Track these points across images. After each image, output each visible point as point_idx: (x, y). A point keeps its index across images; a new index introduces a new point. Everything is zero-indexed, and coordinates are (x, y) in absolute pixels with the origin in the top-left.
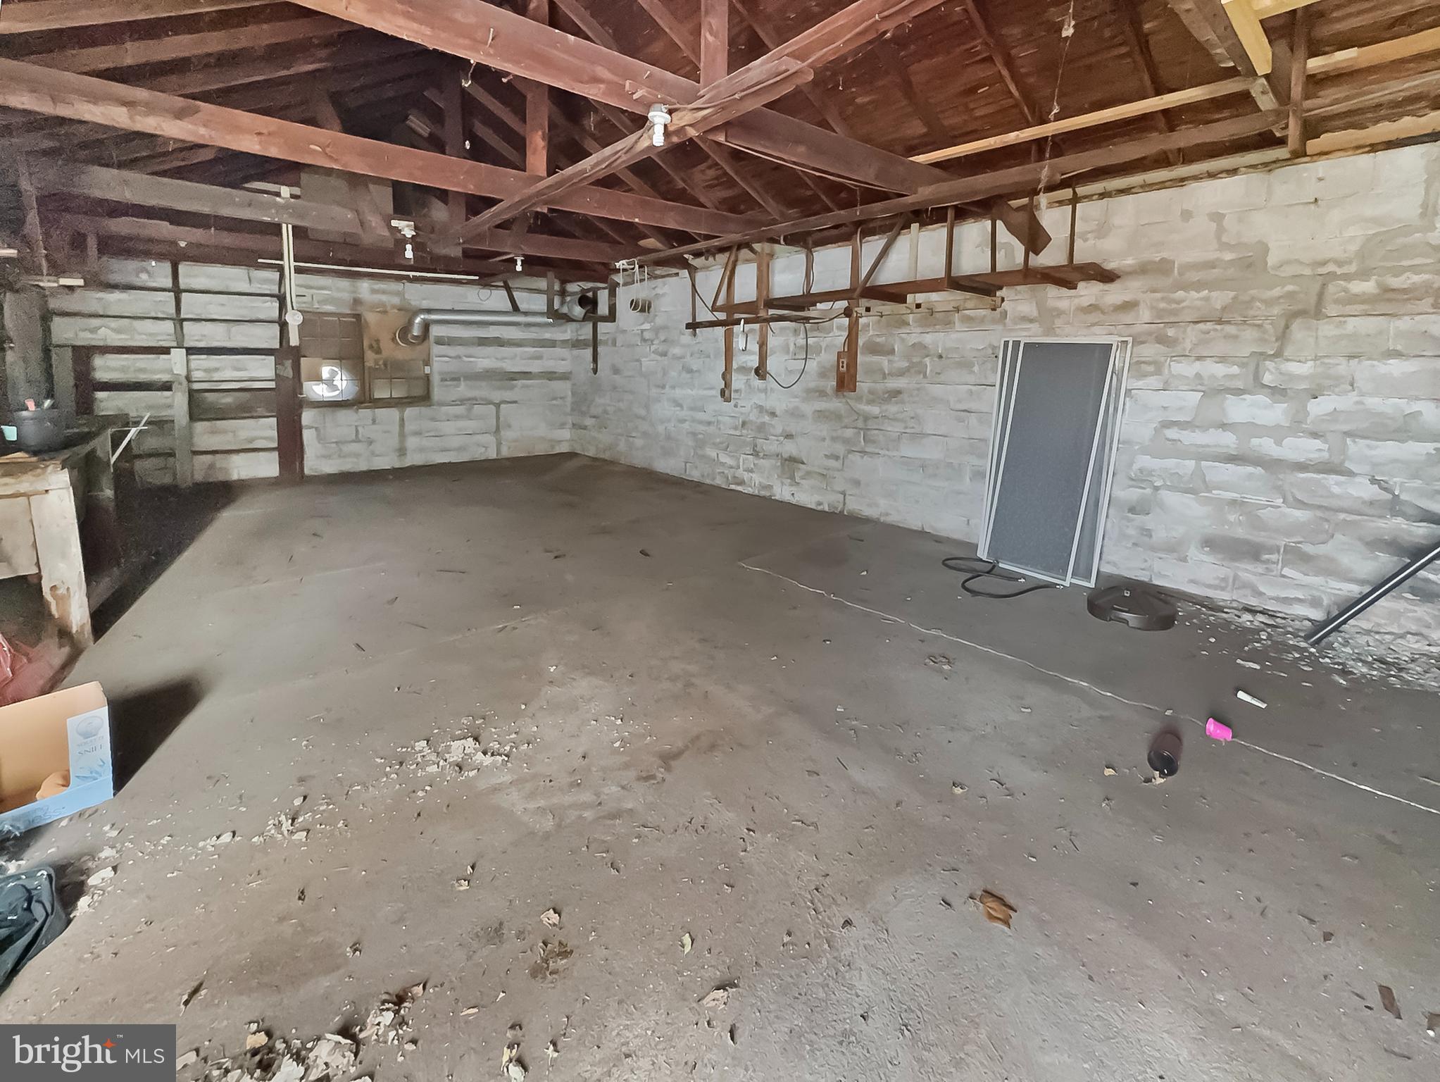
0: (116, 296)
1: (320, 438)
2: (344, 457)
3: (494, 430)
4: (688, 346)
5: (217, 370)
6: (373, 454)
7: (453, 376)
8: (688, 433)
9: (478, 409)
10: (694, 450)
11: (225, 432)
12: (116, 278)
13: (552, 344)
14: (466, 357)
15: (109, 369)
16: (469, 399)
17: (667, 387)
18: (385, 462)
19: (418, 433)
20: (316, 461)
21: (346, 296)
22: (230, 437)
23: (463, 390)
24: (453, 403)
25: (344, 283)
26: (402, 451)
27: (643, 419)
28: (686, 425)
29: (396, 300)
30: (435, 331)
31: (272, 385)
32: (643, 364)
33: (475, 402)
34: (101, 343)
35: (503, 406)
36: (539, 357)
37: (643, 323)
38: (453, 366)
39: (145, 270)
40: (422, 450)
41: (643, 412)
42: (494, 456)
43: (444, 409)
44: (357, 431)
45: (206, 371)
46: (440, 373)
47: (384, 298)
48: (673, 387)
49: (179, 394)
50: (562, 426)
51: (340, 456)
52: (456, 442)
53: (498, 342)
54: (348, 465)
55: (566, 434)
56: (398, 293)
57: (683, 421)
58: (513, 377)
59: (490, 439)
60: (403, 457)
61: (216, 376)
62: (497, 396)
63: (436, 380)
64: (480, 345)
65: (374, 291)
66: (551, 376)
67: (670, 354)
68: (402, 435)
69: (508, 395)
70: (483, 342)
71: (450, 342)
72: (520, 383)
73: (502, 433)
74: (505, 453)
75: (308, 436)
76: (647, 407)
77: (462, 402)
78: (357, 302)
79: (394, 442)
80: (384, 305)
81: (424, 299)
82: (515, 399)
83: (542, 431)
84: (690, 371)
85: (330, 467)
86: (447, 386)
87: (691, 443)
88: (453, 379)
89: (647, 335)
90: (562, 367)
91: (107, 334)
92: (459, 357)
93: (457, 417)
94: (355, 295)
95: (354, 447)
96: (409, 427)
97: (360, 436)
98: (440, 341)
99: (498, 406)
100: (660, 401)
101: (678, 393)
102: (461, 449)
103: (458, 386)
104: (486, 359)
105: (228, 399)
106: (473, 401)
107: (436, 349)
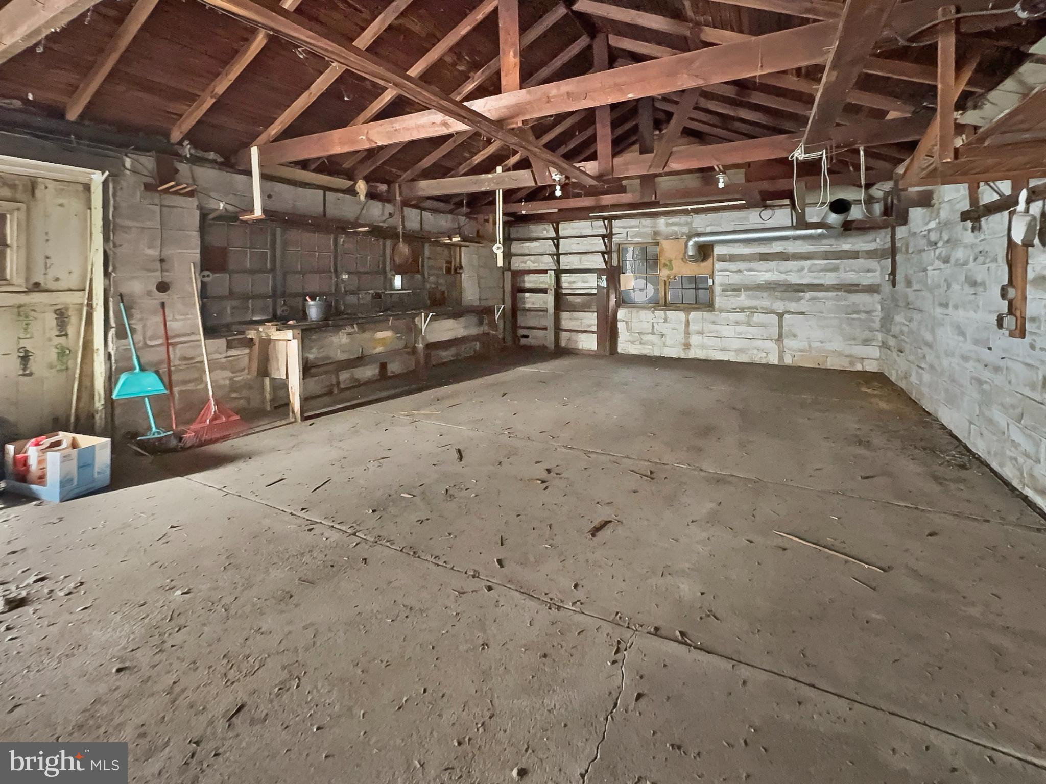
0: (535, 244)
1: (629, 329)
2: (644, 344)
3: (777, 337)
4: (972, 246)
5: (574, 282)
6: (665, 345)
7: (733, 287)
8: (972, 378)
9: (757, 318)
10: (979, 405)
11: (576, 319)
12: (535, 235)
13: (855, 255)
14: (747, 271)
15: (530, 282)
16: (749, 308)
17: (950, 305)
18: (673, 352)
19: (701, 333)
20: (625, 345)
21: (649, 230)
22: (578, 323)
23: (743, 299)
24: (734, 311)
25: (647, 222)
26: (687, 346)
27: (930, 346)
28: (970, 365)
29: (685, 229)
30: (718, 250)
31: (595, 292)
32: (930, 273)
33: (755, 310)
34: (527, 269)
35: (786, 316)
36: (835, 269)
37: (929, 221)
38: (735, 279)
39: (545, 229)
40: (703, 347)
41: (928, 337)
42: (776, 362)
43: (723, 315)
44: (653, 327)
45: (569, 283)
46: (721, 285)
47: (676, 228)
48: (956, 307)
49: (550, 296)
50: (866, 342)
51: (641, 343)
52: (736, 344)
53: (784, 257)
54: (646, 350)
55: (874, 351)
56: (687, 224)
57: (965, 358)
58: (799, 289)
59: (772, 346)
60: (688, 350)
61: (574, 286)
62: (779, 306)
63: (718, 290)
64: (761, 260)
65: (668, 225)
66: (852, 288)
67: (952, 260)
68: (687, 333)
69: (793, 306)
70: (764, 257)
71: (732, 258)
72: (808, 295)
73: (786, 341)
74: (788, 361)
75: (621, 326)
76: (933, 332)
77: (742, 310)
78: (656, 233)
79: (681, 337)
80: (676, 233)
81: (708, 226)
82: (803, 311)
83: (837, 344)
84: (974, 284)
85: (634, 350)
86: (727, 296)
87: (976, 395)
88: (734, 290)
89: (933, 237)
90: (867, 279)
91: (530, 264)
92: (740, 271)
93: (737, 323)
94: (654, 229)
95: (650, 337)
96: (692, 327)
97: (655, 330)
98: (722, 259)
99: (781, 316)
100: (943, 325)
101: (960, 315)
102: (739, 351)
103: (739, 296)
104: (767, 273)
105: (578, 300)
106: (753, 310)
107: (718, 265)
